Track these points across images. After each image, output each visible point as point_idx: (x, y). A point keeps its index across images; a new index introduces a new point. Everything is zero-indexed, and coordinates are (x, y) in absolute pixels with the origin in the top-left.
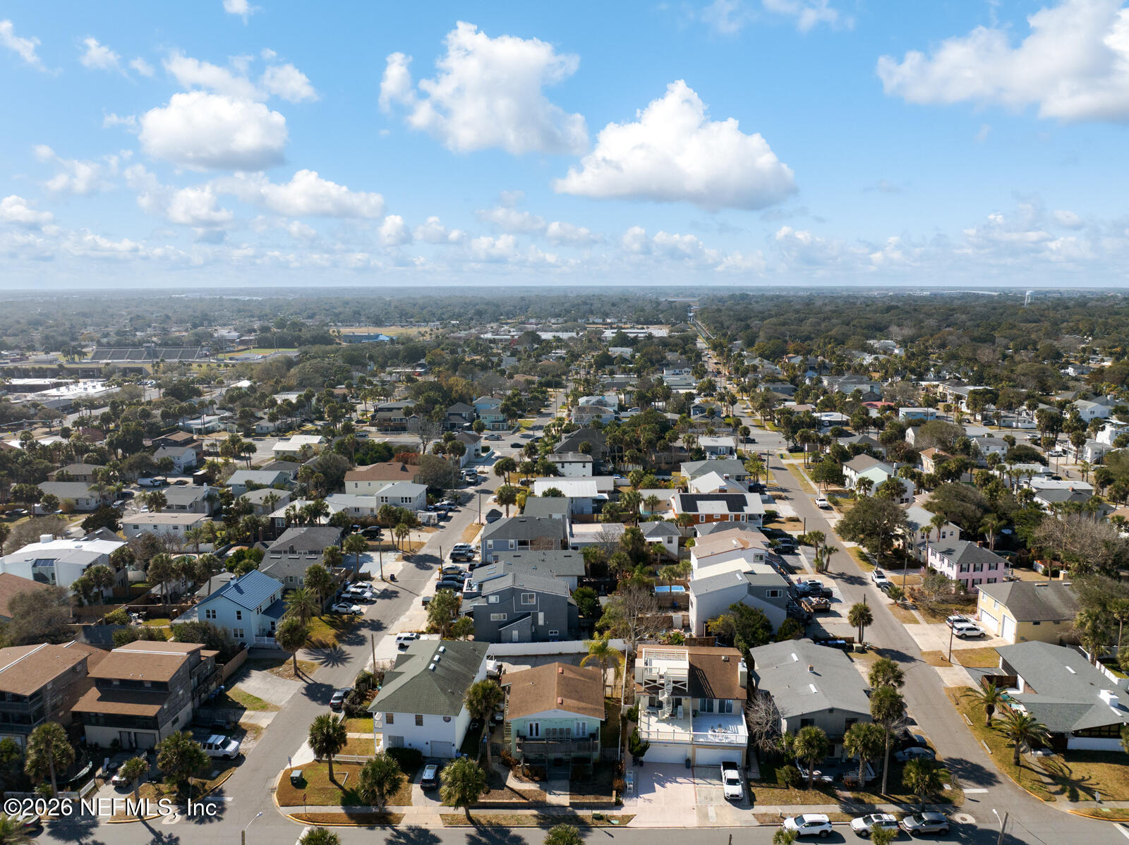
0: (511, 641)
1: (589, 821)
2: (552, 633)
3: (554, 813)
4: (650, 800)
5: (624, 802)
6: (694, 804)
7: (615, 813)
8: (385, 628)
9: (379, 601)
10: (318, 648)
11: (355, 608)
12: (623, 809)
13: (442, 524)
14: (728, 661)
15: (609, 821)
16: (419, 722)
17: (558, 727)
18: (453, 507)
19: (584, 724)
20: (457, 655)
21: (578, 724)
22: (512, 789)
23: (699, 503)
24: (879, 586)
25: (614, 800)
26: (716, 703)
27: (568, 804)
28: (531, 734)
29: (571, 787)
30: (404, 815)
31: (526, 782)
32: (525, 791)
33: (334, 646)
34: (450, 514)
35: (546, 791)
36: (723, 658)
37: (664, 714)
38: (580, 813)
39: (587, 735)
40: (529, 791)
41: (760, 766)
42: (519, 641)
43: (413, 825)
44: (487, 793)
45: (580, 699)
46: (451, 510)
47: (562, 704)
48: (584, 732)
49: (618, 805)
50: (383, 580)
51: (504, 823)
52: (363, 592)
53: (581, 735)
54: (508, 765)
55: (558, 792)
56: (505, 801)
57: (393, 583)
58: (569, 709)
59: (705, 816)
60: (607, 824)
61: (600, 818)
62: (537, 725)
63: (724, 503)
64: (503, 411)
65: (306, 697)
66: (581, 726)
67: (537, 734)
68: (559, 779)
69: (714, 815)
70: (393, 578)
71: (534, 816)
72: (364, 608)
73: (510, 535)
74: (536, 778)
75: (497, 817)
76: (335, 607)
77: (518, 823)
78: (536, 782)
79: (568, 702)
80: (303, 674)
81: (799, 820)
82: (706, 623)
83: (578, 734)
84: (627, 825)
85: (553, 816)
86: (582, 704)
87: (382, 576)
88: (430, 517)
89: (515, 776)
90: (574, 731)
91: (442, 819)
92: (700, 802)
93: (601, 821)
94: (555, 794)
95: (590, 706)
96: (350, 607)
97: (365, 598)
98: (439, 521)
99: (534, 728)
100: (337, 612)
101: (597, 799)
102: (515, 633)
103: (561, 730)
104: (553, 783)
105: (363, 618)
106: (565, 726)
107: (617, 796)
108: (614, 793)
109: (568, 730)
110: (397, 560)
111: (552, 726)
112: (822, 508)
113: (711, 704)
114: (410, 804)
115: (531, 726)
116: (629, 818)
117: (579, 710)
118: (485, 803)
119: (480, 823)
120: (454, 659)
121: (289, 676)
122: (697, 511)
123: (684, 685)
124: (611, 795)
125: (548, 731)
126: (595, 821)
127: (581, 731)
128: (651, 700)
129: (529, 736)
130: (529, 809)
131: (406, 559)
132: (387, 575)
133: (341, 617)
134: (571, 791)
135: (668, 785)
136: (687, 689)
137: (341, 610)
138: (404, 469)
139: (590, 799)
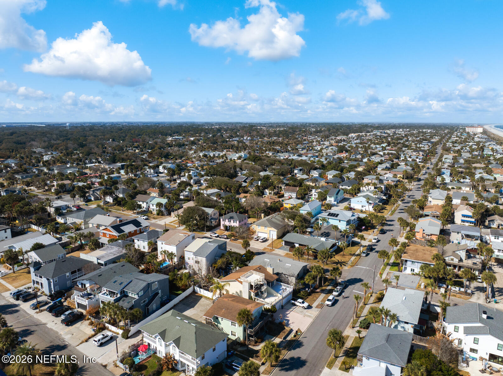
1: (295, 338)
4: (293, 323)
5: (290, 327)
6: (302, 316)
7: (294, 332)
12: (293, 329)
23: (121, 228)
27: (282, 340)
29: (272, 336)
31: (259, 344)
37: (265, 295)
38: (289, 338)
55: (272, 339)
59: (310, 316)
63: (132, 225)
68: (265, 336)
69: (310, 314)
73: (65, 271)
78: (261, 342)
81: (329, 300)
84: (302, 332)
85: (285, 346)
89: (252, 346)
91: (265, 374)
93: (297, 336)
101: (284, 333)
102: (154, 306)
104: (267, 338)
106: (255, 316)
108: (285, 327)
116: (299, 330)
119: (275, 365)
128: (256, 293)
135: (287, 316)
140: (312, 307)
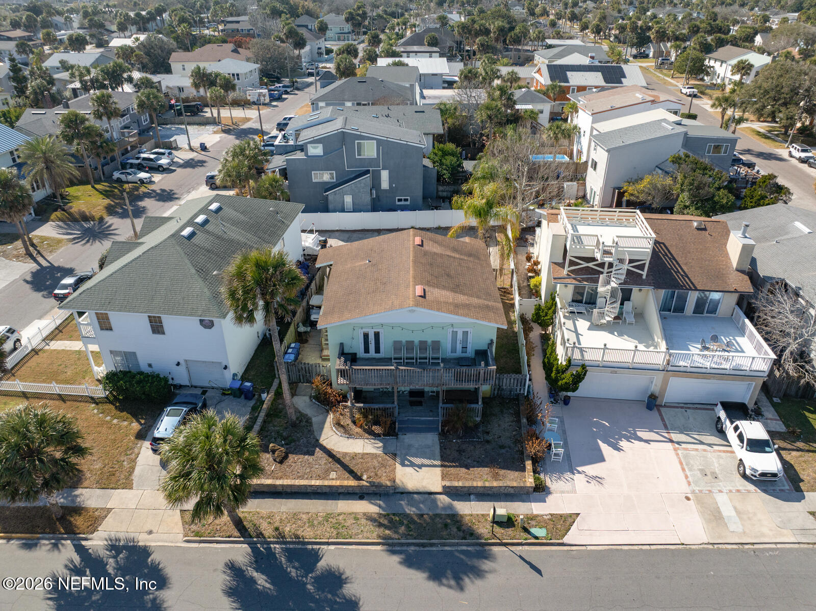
0: (343, 210)
1: (484, 529)
2: (400, 200)
3: (411, 510)
4: (598, 479)
5: (548, 483)
6: (685, 489)
7: (536, 508)
8: (177, 198)
9: (179, 170)
10: (74, 220)
11: (143, 175)
12: (550, 499)
13: (274, 103)
14: (705, 229)
15: (526, 530)
16: (157, 327)
17: (416, 338)
18: (289, 90)
19: (465, 334)
20: (242, 217)
21: (455, 334)
22: (329, 453)
23: (569, 74)
24: (803, 161)
25: (530, 481)
26: (692, 298)
27: (440, 490)
28: (367, 350)
29: (443, 448)
30: (109, 510)
31: (360, 437)
32: (354, 456)
33: (101, 219)
34: (284, 96)
35: (394, 456)
36: (695, 224)
37: (602, 315)
38: (466, 508)
39: (470, 353)
40: (364, 455)
41: (774, 405)
42: (355, 210)
43: (122, 536)
44: (281, 462)
45: (456, 288)
46: (287, 93)
47: (424, 297)
48: (464, 348)
49: (540, 490)
50: (191, 149)
51: (308, 534)
52: (158, 159)
53: (459, 353)
54: (326, 402)
55: (418, 461)
56: (313, 482)
57: (203, 153)
58: (438, 306)
59: (715, 517)
60: (522, 537)
61: (508, 522)
62: (377, 335)
63: (600, 74)
64: (347, 20)
65: (28, 286)
66: (460, 336)
67: (377, 350)
68: (419, 431)
69: (733, 513)
70: (203, 148)
71: (370, 518)
72: (157, 177)
73: (346, 97)
74: (377, 429)
75: (295, 516)
76: (116, 175)
77: (338, 535)
78: (376, 436)
79: (435, 293)
80: (39, 252)
82: (619, 188)
83: (454, 350)
84: (566, 540)
85: (407, 516)
86: (461, 298)
87: (189, 144)
88: (260, 95)
89: (338, 424)
90: (447, 345)
92: (696, 483)
93: (510, 531)
94: (412, 465)
95: (475, 301)
96: (135, 174)
97: (160, 166)
98: (271, 101)
99: (372, 340)
100: (119, 181)
101: (496, 477)
102: (348, 199)
103: (423, 345)
104: (409, 439)
105: (153, 187)
106: (429, 338)
107: (535, 472)
108: (529, 464)
109: (436, 345)
110: (215, 132)
111: (404, 338)
112: (690, 96)
113: (683, 300)
114: (128, 485)
115: (366, 336)
116: (565, 521)
117: (457, 308)
118: (275, 486)
119: (260, 535)
120: (235, 223)
121: (17, 257)
122: (568, 82)
123: (641, 267)
124: (523, 469)
125: (397, 345)
126: (497, 529)
127: (459, 347)
128: (578, 291)
129: (361, 353)
130: (361, 498)
131: (227, 131)
132: (196, 144)
133: (122, 186)
134: (443, 458)
135: (623, 444)
136: (644, 273)
137: (123, 177)
138: (235, 51)
139: (481, 478)
140: (801, 498)
